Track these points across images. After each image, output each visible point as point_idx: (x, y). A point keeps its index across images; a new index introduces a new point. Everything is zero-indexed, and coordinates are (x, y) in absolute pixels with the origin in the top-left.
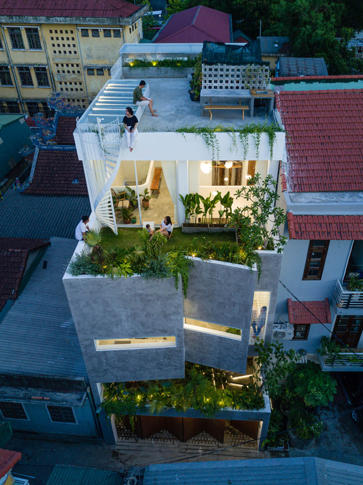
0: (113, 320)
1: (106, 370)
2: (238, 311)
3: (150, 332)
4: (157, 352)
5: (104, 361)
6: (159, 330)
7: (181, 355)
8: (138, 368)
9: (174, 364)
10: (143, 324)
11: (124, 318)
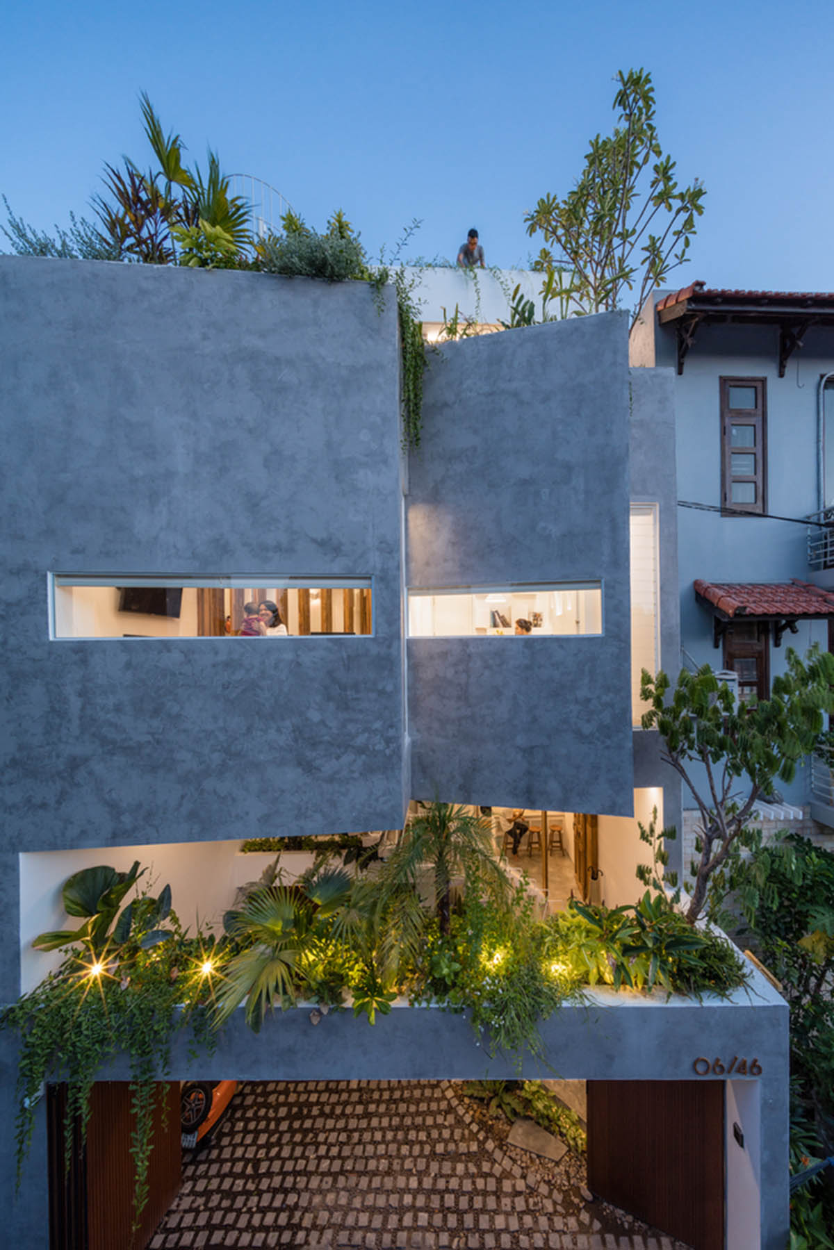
0: (139, 472)
1: (74, 764)
2: (582, 497)
3: (278, 548)
4: (299, 664)
5: (75, 704)
6: (314, 541)
7: (389, 688)
8: (217, 758)
9: (361, 740)
10: (253, 503)
11: (181, 462)
